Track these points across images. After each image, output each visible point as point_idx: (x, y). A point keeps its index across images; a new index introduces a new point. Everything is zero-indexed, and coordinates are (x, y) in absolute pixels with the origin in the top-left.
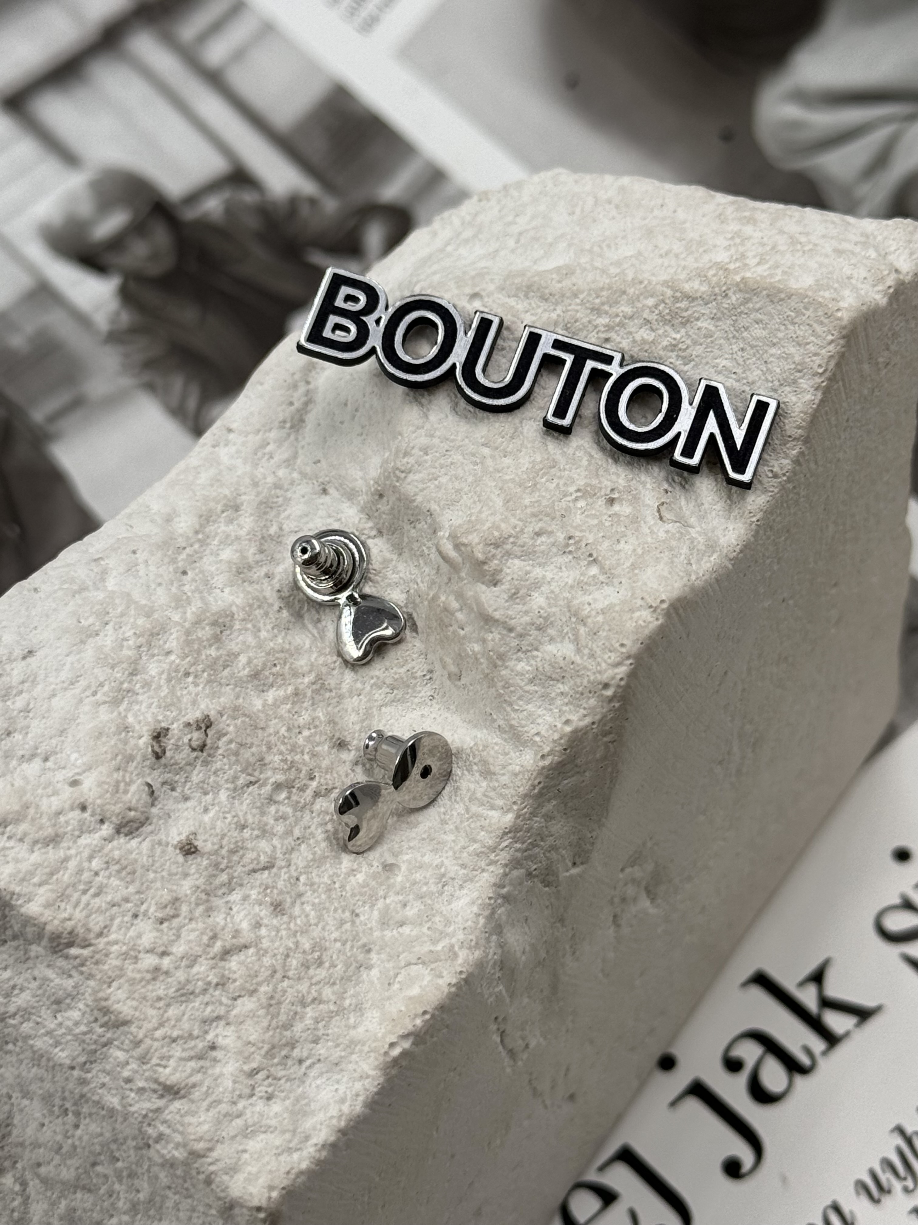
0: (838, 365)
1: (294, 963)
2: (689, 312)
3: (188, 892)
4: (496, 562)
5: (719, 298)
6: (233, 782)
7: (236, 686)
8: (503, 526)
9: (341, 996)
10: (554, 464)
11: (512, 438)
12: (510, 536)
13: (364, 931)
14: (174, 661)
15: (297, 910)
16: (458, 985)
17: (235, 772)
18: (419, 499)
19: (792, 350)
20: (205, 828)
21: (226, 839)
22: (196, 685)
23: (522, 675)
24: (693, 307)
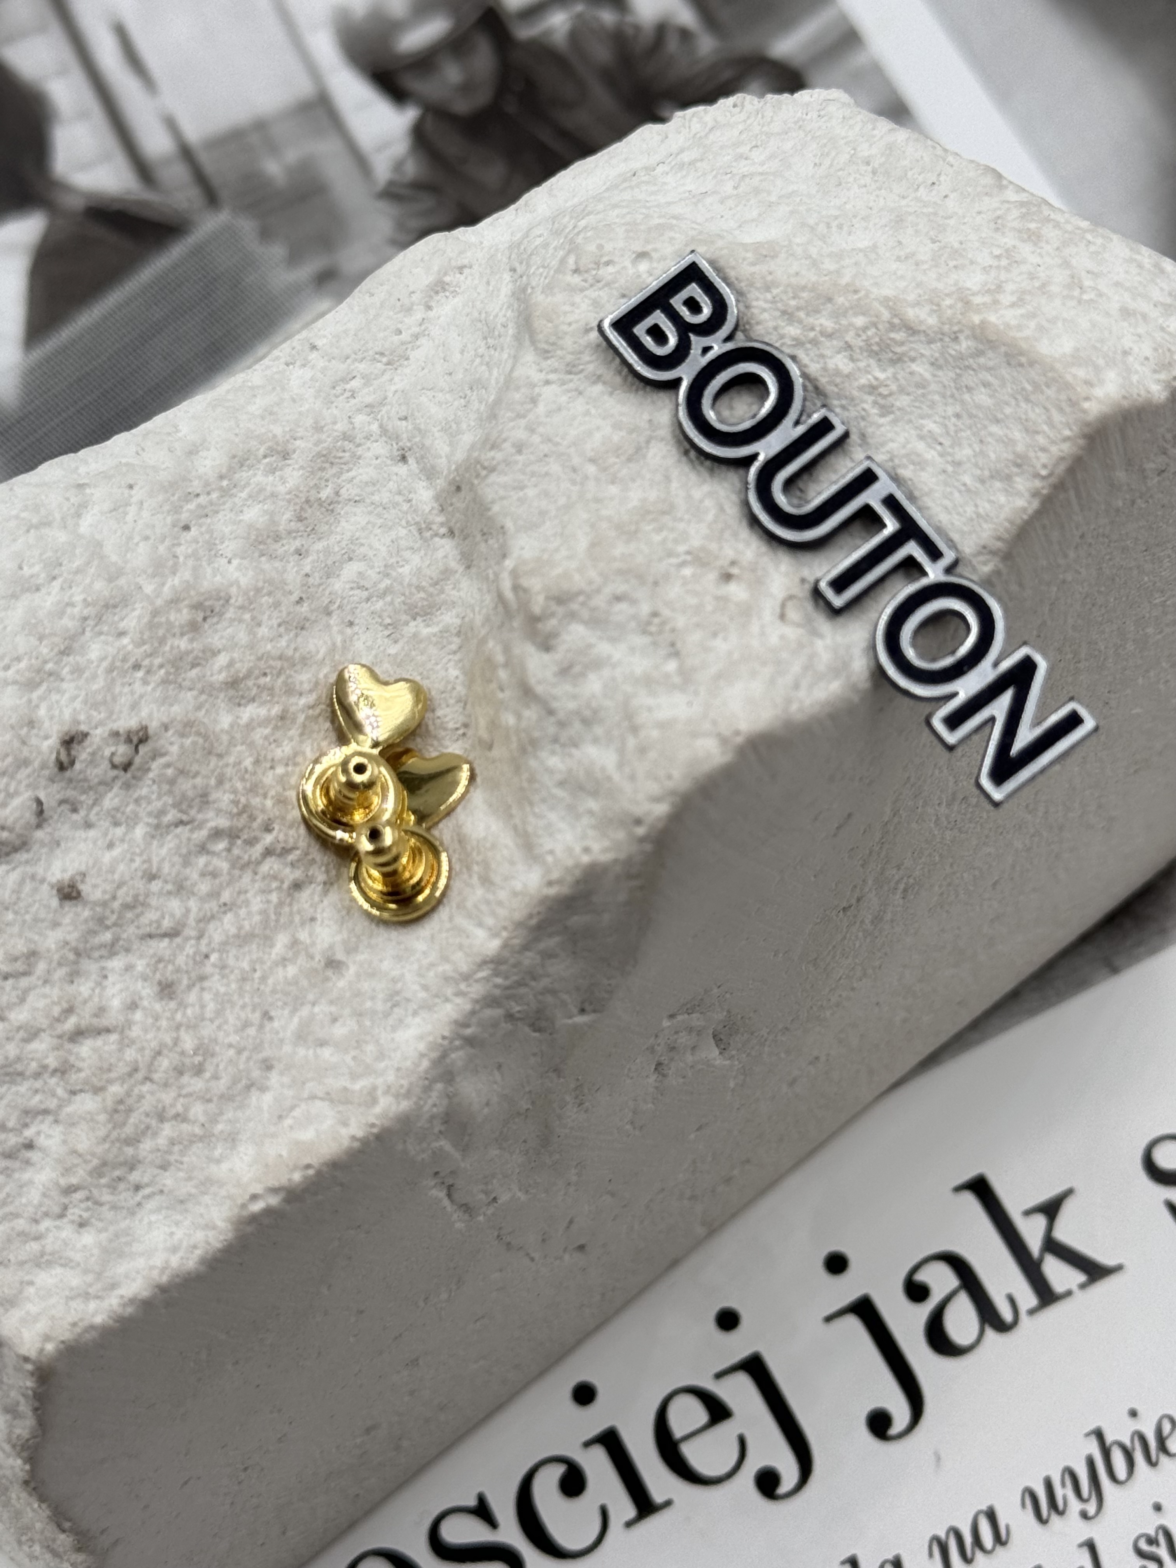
0: (1070, 469)
1: (164, 1063)
2: (905, 348)
3: (53, 947)
4: (554, 621)
5: (947, 339)
6: (157, 817)
7: (202, 692)
9: (214, 1119)
10: (669, 509)
11: (629, 460)
12: (581, 593)
13: (271, 1042)
14: (124, 647)
15: (192, 997)
16: (363, 1141)
17: (165, 804)
18: (496, 508)
19: (1017, 435)
20: (100, 869)
21: (125, 889)
22: (145, 682)
23: (552, 772)
24: (911, 342)
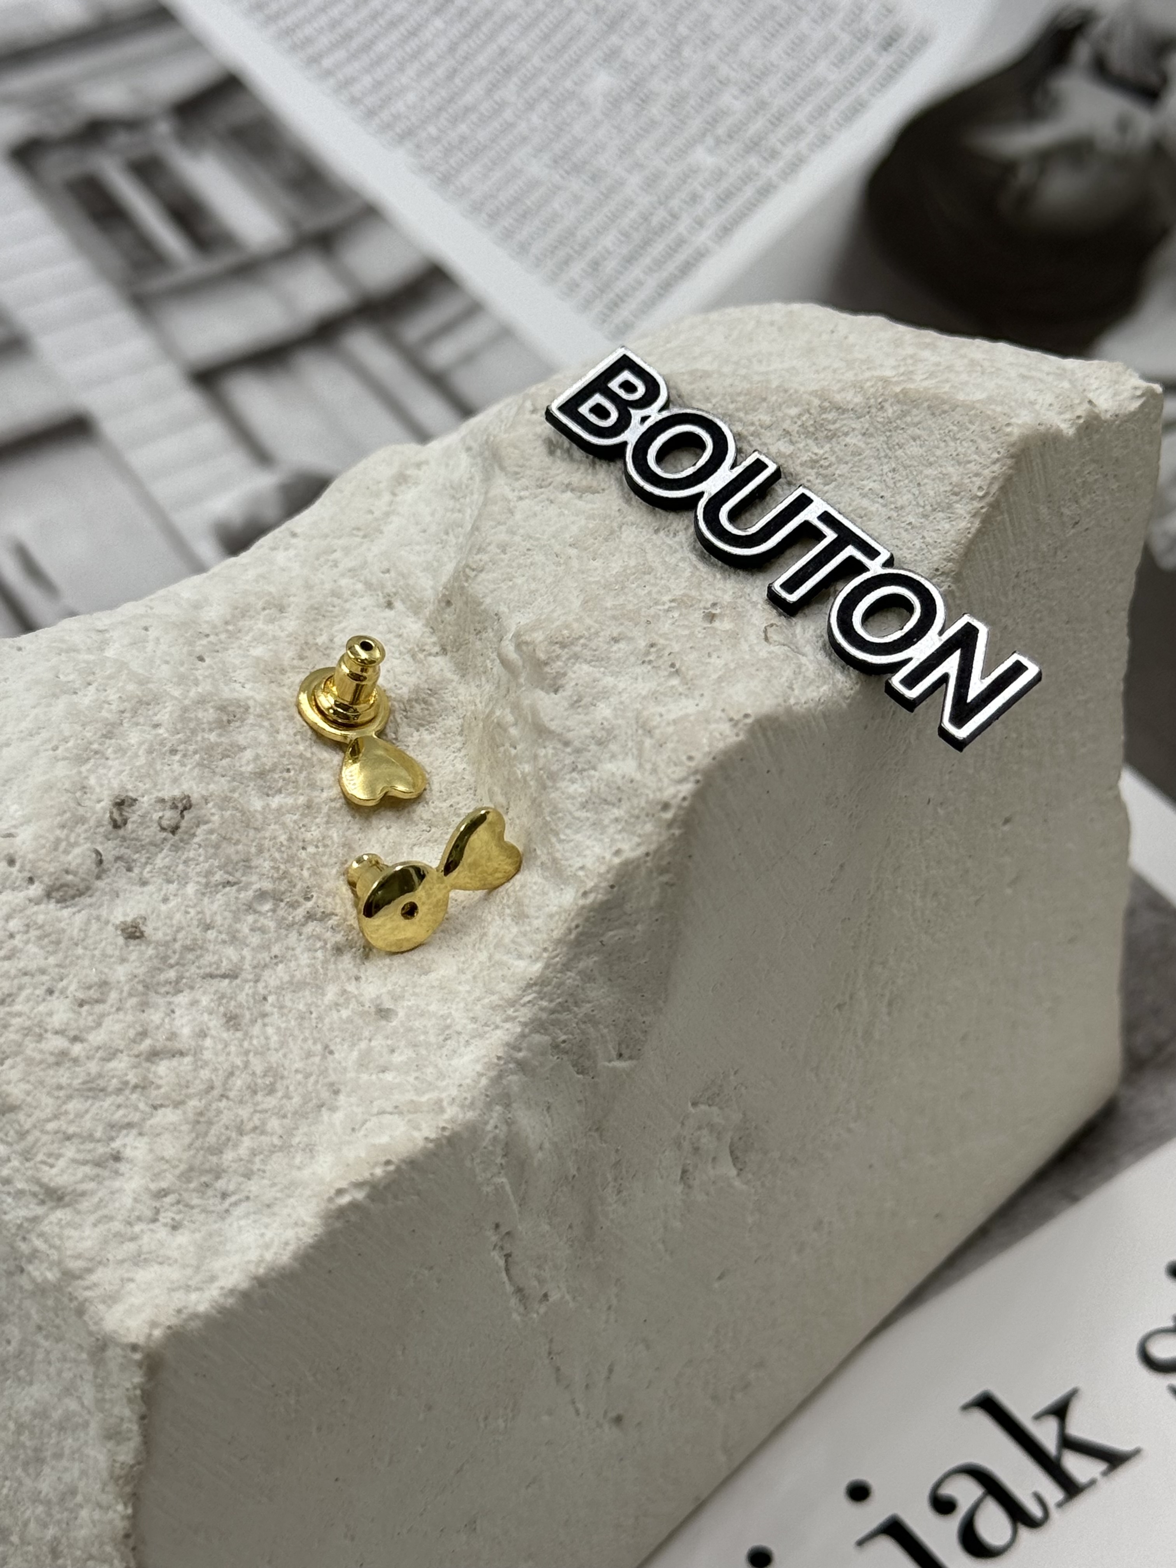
0: (1002, 488)
1: (238, 1082)
2: (837, 425)
3: (123, 979)
4: (560, 663)
5: (874, 410)
6: (206, 876)
7: (234, 779)
8: (575, 625)
9: (290, 1132)
11: (606, 540)
12: (581, 637)
13: (335, 1070)
14: (160, 735)
15: (256, 1030)
16: (437, 1142)
17: (211, 866)
18: (488, 600)
19: (951, 469)
20: (158, 916)
21: (184, 932)
22: (183, 765)
23: (574, 798)
24: (842, 420)
